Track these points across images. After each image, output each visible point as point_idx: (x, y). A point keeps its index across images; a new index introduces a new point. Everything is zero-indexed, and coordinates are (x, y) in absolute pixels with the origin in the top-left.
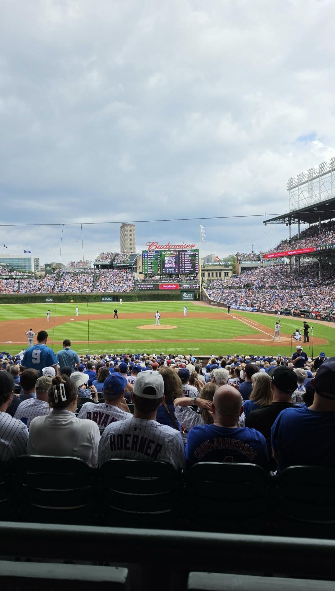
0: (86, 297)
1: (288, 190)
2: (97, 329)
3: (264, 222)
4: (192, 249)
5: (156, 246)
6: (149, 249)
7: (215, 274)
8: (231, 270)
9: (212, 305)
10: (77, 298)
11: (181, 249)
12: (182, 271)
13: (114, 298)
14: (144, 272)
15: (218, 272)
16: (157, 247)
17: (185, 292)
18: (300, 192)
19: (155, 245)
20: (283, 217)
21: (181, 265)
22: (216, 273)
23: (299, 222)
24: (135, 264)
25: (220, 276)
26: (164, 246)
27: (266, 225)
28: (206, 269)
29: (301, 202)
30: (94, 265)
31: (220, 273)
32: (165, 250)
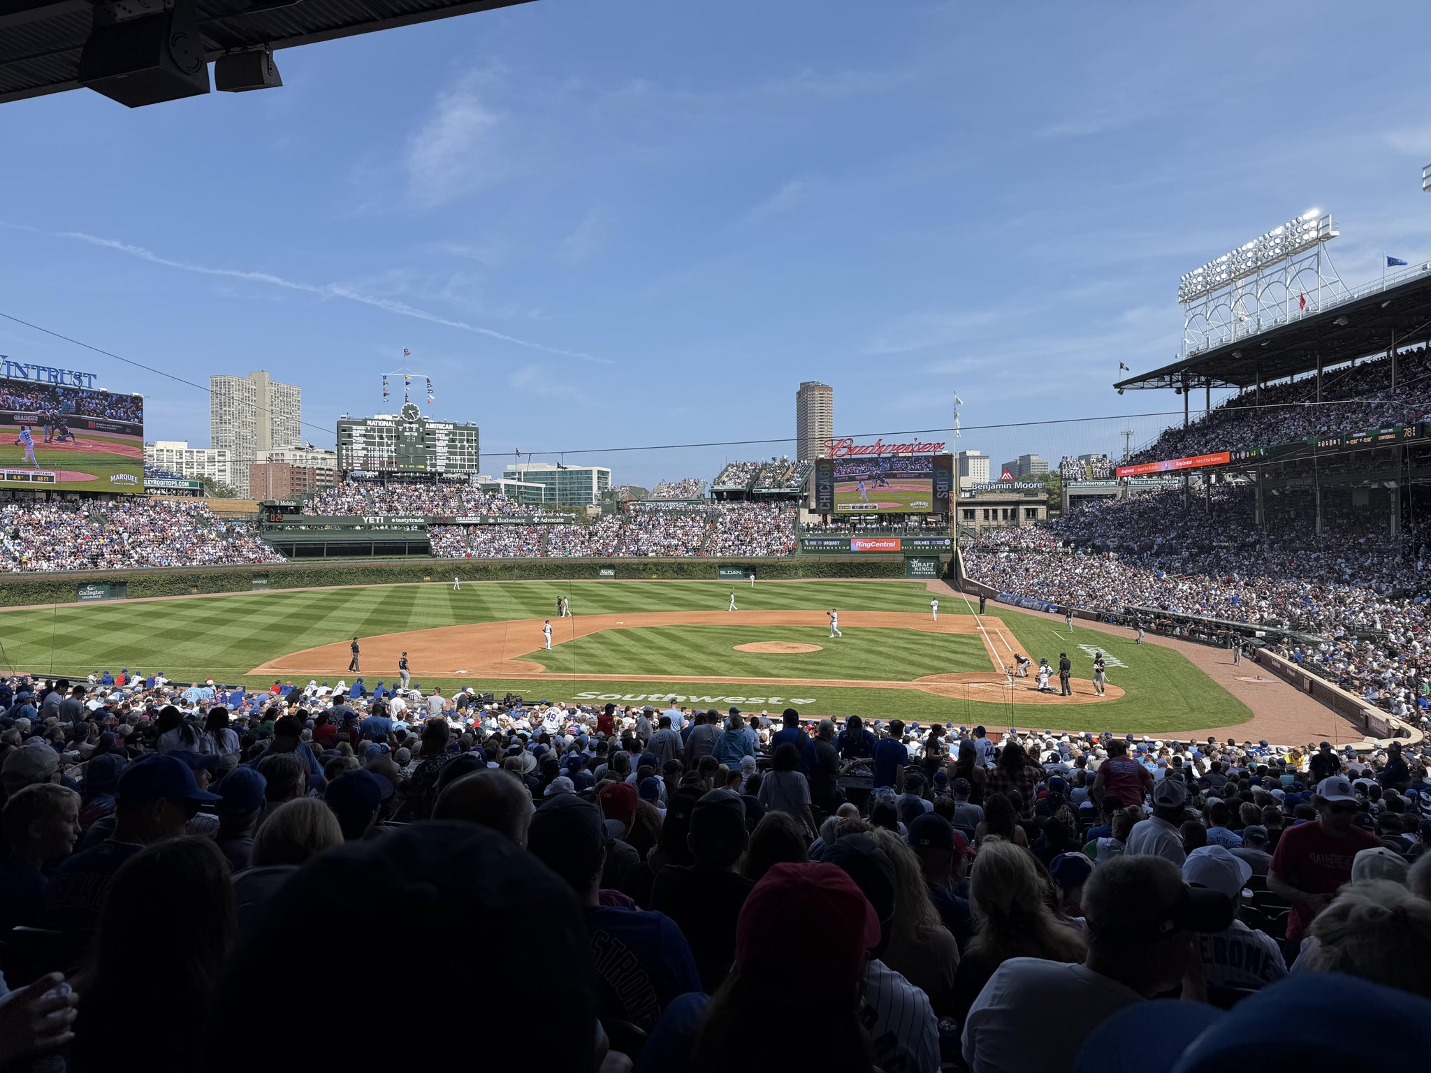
0: (686, 567)
1: (1181, 303)
3: (1116, 386)
4: (937, 454)
5: (849, 448)
6: (832, 454)
7: (1000, 514)
8: (1043, 503)
10: (665, 569)
11: (910, 454)
14: (819, 510)
15: (1009, 508)
16: (850, 451)
17: (916, 558)
18: (1211, 308)
19: (845, 445)
22: (1005, 511)
23: (1207, 384)
24: (806, 488)
25: (1014, 517)
26: (868, 447)
27: (1121, 393)
28: (979, 498)
29: (1211, 334)
30: (712, 492)
31: (1014, 511)
32: (870, 456)
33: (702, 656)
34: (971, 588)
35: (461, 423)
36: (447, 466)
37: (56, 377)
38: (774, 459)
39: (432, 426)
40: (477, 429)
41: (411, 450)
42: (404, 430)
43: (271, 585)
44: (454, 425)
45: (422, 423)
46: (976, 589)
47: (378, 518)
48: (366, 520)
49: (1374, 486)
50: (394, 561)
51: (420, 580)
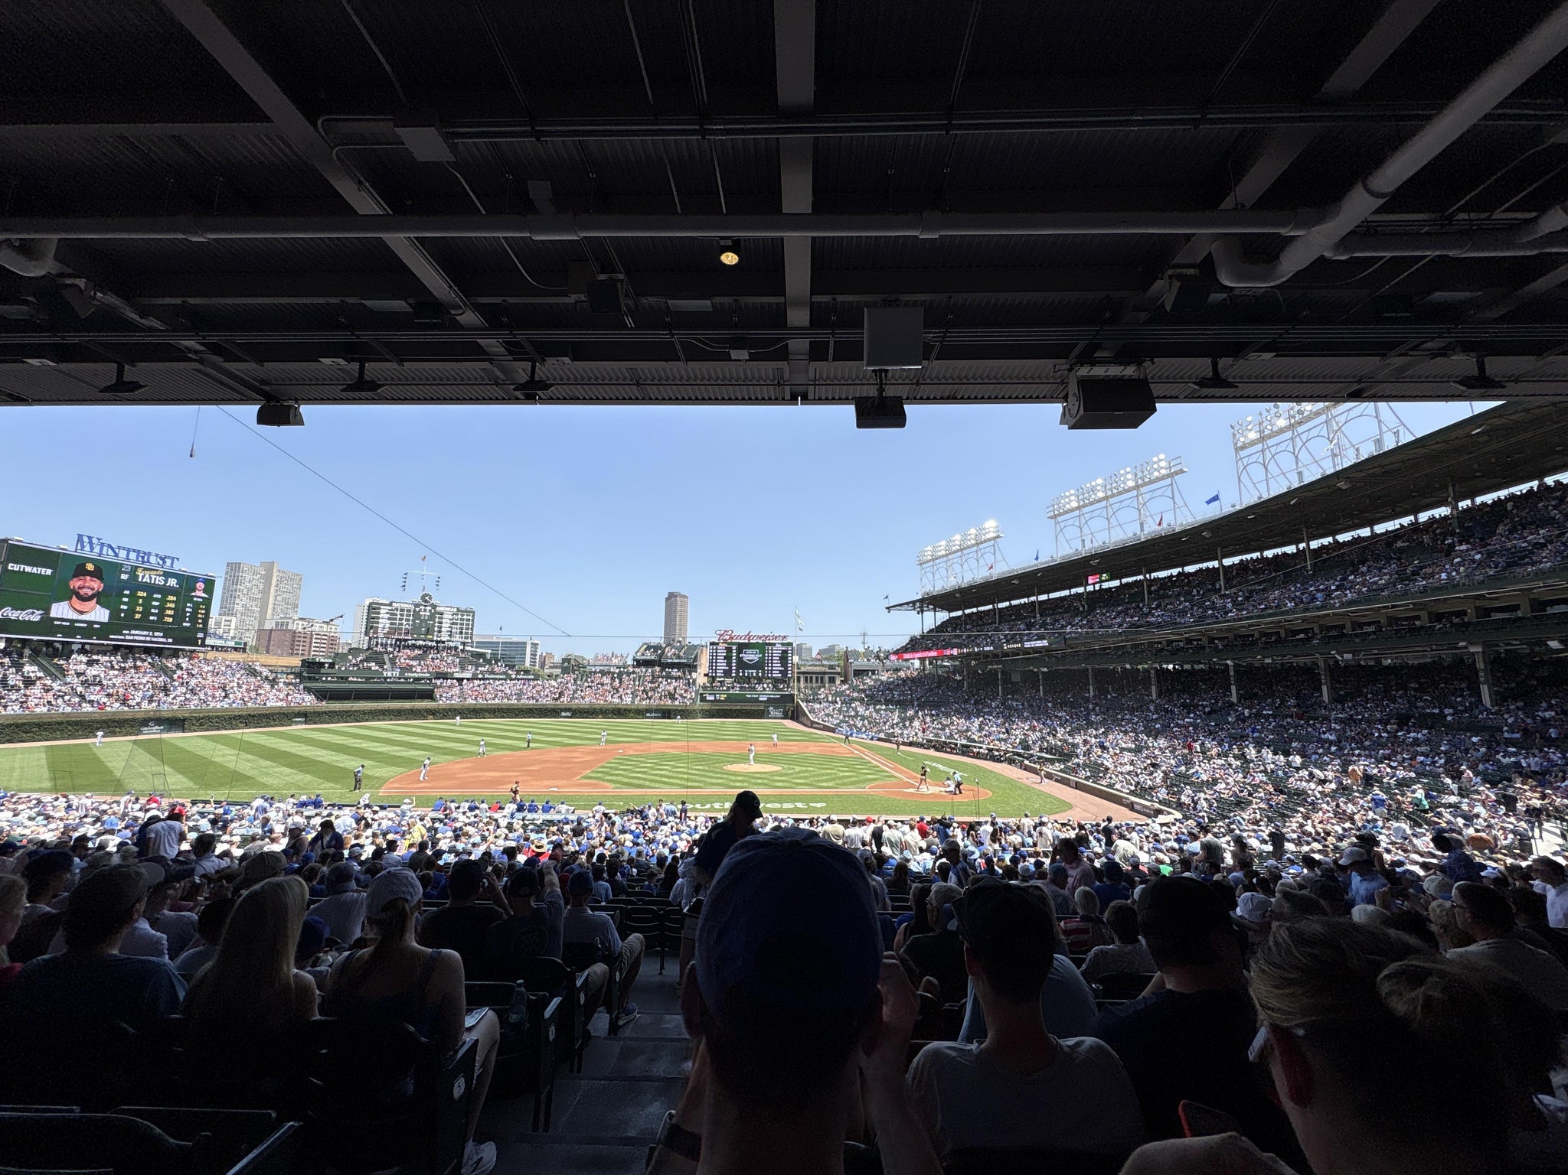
0: (623, 710)
1: (918, 565)
3: (887, 608)
5: (730, 636)
6: (719, 639)
7: (814, 680)
8: (839, 674)
9: (816, 728)
10: (608, 712)
11: (767, 642)
12: (768, 674)
13: (664, 713)
14: (711, 675)
15: (819, 676)
16: (731, 638)
17: (772, 706)
18: (935, 569)
19: (728, 634)
20: (914, 603)
21: (766, 665)
22: (817, 678)
23: (935, 611)
24: (695, 660)
25: (822, 682)
26: (743, 636)
27: (890, 612)
28: (802, 670)
29: (937, 584)
30: (634, 660)
31: (822, 678)
32: (743, 641)
34: (818, 726)
35: (463, 608)
36: (449, 637)
37: (143, 558)
39: (441, 609)
40: (474, 612)
41: (424, 625)
42: (420, 610)
43: (306, 723)
44: (458, 609)
45: (434, 606)
46: (821, 726)
47: (395, 672)
48: (386, 673)
49: (1036, 670)
50: (407, 705)
51: (426, 718)
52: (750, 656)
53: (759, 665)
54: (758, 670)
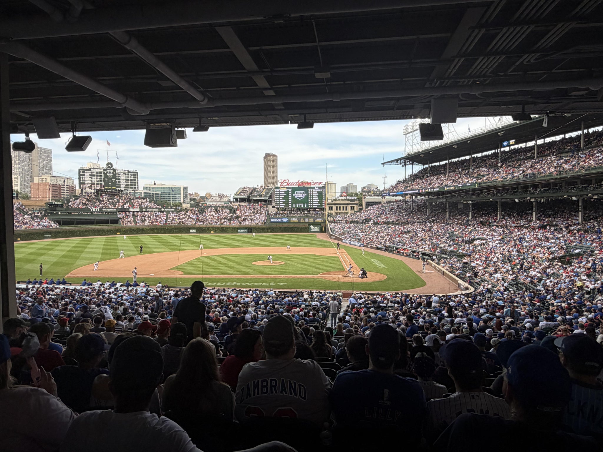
0: (224, 229)
1: (404, 135)
2: (221, 264)
3: (382, 164)
4: (320, 186)
6: (281, 185)
7: (342, 208)
8: (357, 204)
10: (216, 230)
11: (310, 186)
12: (310, 206)
13: (248, 230)
14: (276, 207)
15: (345, 206)
16: (288, 184)
17: (312, 225)
18: (414, 137)
19: (286, 182)
20: (399, 160)
21: (309, 200)
22: (343, 207)
23: (412, 164)
24: (270, 197)
25: (346, 210)
26: (295, 183)
27: (383, 166)
28: (334, 203)
29: (414, 147)
30: (234, 198)
31: (346, 207)
32: (295, 186)
33: (241, 267)
34: (333, 237)
35: (131, 170)
36: (125, 187)
38: (258, 186)
39: (119, 171)
40: (137, 173)
41: (110, 181)
42: (107, 173)
43: (52, 237)
44: (128, 171)
45: (114, 170)
46: (335, 237)
47: (97, 209)
48: (91, 210)
49: (465, 203)
50: (105, 227)
51: (116, 234)
52: (299, 195)
53: (305, 200)
54: (304, 204)
